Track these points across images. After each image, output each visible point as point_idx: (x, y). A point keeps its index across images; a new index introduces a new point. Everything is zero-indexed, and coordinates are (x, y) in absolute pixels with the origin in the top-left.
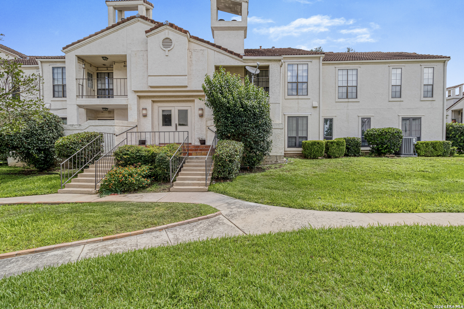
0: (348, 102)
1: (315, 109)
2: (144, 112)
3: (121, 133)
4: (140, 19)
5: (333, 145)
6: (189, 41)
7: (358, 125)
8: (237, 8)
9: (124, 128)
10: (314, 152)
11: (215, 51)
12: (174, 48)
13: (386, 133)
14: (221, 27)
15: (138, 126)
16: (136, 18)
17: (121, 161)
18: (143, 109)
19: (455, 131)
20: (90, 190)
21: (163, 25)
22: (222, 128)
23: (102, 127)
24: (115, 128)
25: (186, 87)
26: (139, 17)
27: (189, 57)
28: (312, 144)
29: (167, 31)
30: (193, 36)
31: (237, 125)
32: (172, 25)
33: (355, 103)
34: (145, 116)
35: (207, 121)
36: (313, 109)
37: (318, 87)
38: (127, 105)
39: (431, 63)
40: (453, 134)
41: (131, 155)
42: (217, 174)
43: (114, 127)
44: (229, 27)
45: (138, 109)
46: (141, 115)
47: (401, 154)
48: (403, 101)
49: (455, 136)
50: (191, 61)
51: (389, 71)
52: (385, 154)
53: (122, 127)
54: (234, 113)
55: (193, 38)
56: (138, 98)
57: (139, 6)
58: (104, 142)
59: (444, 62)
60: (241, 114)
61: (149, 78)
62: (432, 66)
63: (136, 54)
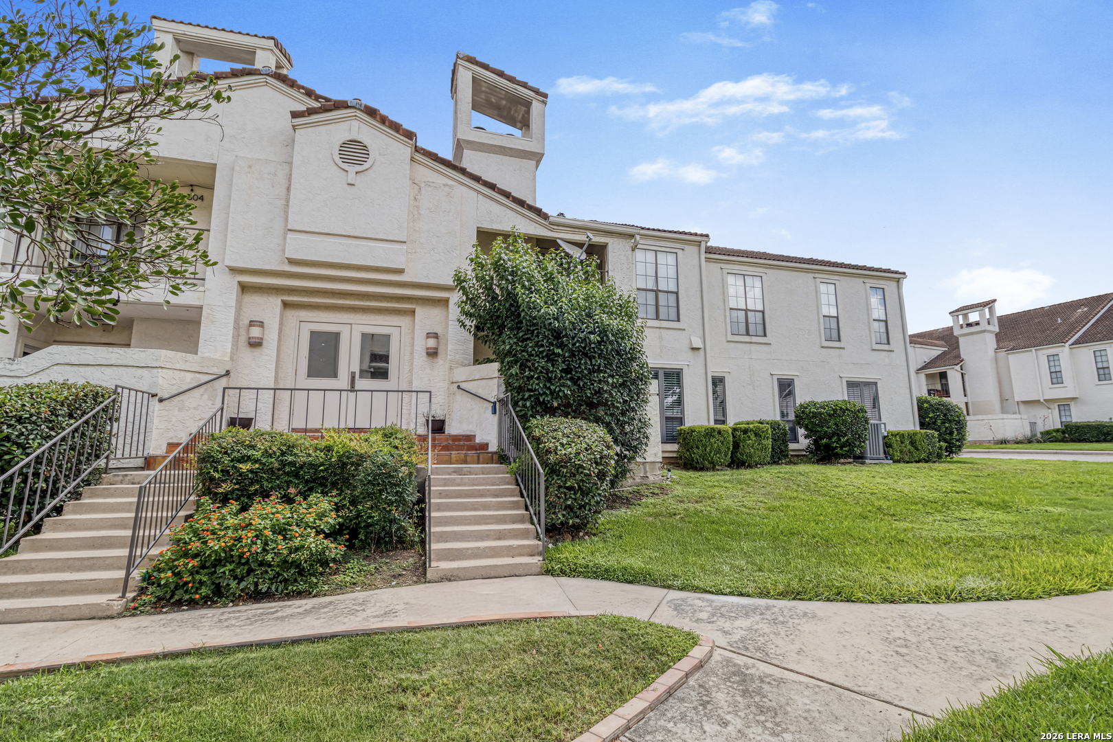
0: (751, 343)
1: (696, 352)
2: (255, 332)
3: (176, 392)
4: (270, 80)
5: (749, 437)
6: (412, 159)
7: (773, 393)
8: (516, 111)
9: (190, 375)
10: (711, 452)
11: (479, 192)
12: (374, 168)
13: (844, 412)
14: (482, 143)
15: (231, 374)
16: (261, 74)
17: (223, 481)
18: (252, 323)
19: (933, 412)
20: (102, 599)
21: (348, 107)
22: (538, 384)
23: (108, 371)
24: (160, 374)
25: (401, 271)
26: (271, 76)
27: (412, 198)
28: (707, 434)
29: (355, 123)
30: (422, 149)
31: (579, 378)
32: (371, 112)
33: (763, 346)
34: (256, 344)
35: (451, 368)
36: (690, 353)
37: (699, 305)
38: (201, 308)
39: (878, 279)
40: (931, 418)
41: (264, 460)
42: (564, 515)
43: (155, 371)
44: (502, 147)
45: (235, 322)
46: (243, 340)
47: (866, 458)
48: (844, 348)
49: (935, 422)
50: (418, 207)
51: (816, 287)
52: (838, 456)
53: (183, 373)
54: (574, 345)
55: (424, 154)
56: (240, 290)
57: (258, 51)
58: (117, 420)
59: (898, 281)
60: (589, 350)
61: (290, 235)
62: (881, 286)
63: (250, 167)
